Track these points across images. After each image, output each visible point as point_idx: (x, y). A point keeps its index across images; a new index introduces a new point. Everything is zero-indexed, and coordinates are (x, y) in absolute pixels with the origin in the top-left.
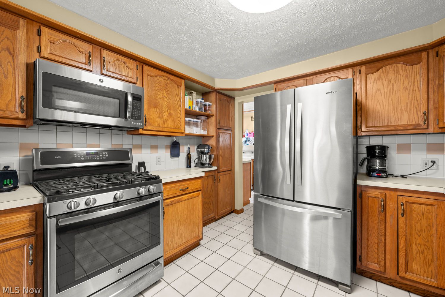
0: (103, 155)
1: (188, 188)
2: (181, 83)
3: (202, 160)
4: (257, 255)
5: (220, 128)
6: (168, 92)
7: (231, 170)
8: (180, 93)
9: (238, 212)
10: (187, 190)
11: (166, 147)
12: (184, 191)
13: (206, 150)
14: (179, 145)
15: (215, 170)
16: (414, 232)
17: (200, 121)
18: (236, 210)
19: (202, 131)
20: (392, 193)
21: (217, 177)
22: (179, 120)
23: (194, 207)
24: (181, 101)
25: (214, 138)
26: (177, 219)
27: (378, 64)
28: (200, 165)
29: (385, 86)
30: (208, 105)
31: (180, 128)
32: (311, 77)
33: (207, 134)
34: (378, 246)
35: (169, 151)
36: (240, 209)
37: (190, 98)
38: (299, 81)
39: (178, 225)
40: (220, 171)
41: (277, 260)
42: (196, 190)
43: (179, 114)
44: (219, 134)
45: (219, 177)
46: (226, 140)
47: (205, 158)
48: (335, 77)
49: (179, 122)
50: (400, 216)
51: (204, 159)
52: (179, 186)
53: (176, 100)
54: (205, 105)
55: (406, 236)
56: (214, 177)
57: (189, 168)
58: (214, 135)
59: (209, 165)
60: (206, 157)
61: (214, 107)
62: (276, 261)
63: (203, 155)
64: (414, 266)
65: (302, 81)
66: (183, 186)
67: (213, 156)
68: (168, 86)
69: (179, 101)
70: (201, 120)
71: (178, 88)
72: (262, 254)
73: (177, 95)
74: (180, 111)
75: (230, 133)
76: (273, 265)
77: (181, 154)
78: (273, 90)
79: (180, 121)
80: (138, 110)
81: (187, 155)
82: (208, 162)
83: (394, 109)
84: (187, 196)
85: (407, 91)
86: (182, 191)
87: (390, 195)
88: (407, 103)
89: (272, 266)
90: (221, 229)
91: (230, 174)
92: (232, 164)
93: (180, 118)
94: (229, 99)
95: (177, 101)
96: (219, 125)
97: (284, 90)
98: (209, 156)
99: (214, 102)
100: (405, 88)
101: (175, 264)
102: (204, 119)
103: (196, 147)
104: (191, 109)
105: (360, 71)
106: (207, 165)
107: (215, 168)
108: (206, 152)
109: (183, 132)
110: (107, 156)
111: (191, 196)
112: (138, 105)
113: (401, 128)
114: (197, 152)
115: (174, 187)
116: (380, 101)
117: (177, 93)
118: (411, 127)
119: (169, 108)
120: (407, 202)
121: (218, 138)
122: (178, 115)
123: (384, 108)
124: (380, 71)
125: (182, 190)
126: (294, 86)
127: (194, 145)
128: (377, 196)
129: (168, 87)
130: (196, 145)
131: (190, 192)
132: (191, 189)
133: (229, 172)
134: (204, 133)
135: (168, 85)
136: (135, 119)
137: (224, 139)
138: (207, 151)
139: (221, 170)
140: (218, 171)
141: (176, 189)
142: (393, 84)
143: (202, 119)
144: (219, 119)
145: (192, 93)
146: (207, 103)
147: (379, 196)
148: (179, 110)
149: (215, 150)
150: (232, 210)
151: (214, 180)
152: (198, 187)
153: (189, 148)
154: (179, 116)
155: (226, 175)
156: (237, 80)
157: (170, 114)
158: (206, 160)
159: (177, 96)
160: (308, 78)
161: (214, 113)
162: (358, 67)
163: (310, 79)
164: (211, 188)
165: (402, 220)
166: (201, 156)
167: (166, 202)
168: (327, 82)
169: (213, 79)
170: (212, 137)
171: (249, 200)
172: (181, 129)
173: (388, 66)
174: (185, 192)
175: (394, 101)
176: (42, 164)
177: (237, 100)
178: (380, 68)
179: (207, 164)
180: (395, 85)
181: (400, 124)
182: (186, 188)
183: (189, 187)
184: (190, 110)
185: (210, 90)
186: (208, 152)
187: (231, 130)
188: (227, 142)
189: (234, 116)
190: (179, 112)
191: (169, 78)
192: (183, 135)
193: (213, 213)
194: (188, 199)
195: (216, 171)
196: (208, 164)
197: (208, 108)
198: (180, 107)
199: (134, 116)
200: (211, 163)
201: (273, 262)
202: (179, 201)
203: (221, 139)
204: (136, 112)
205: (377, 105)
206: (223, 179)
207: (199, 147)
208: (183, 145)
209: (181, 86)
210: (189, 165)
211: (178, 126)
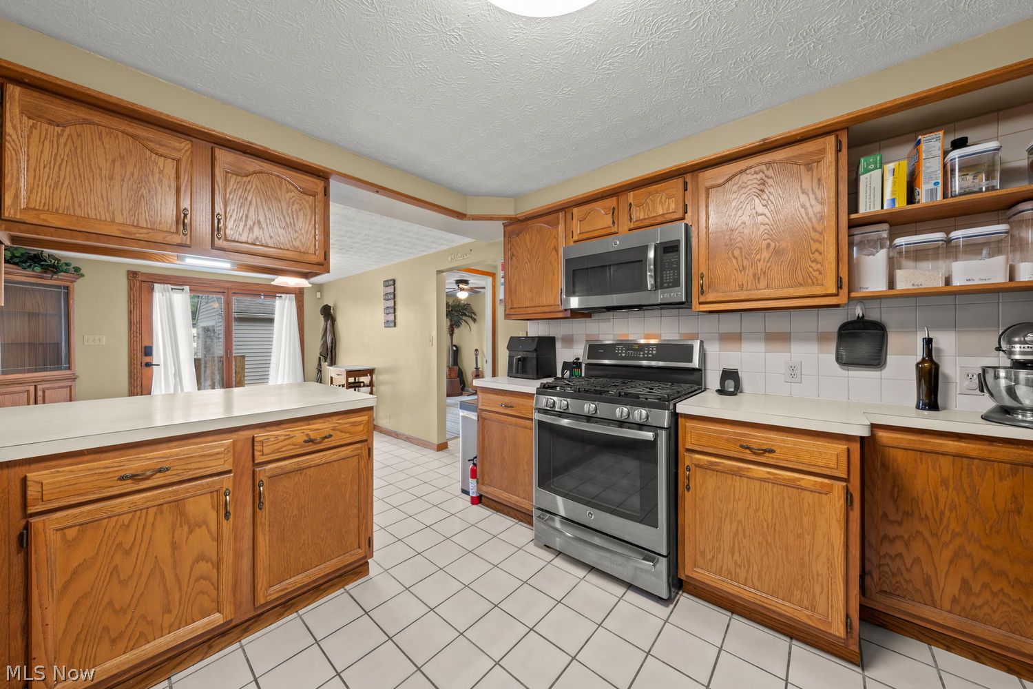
0: (649, 350)
1: (771, 450)
2: (822, 151)
6: (772, 198)
10: (767, 454)
11: (822, 338)
12: (755, 454)
22: (813, 261)
35: (832, 347)
42: (813, 471)
43: (817, 241)
49: (813, 264)
52: (740, 436)
53: (803, 206)
66: (754, 439)
68: (770, 182)
69: (812, 206)
71: (810, 169)
73: (804, 192)
79: (817, 264)
80: (674, 269)
84: (769, 473)
86: (748, 451)
93: (821, 253)
95: (806, 209)
101: (730, 619)
109: (831, 291)
110: (654, 352)
111: (786, 480)
112: (673, 260)
115: (724, 433)
117: (807, 188)
119: (774, 237)
122: (809, 246)
125: (747, 448)
129: (771, 187)
132: (787, 458)
135: (768, 180)
136: (669, 287)
141: (728, 440)
148: (816, 231)
153: (928, 341)
154: (813, 250)
159: (807, 194)
167: (695, 458)
174: (759, 457)
176: (588, 358)
182: (765, 447)
183: (778, 451)
190: (816, 236)
194: (772, 482)
199: (666, 283)
202: (737, 473)
204: (669, 273)
208: (901, 331)
209: (822, 158)
210: (927, 401)
211: (810, 277)
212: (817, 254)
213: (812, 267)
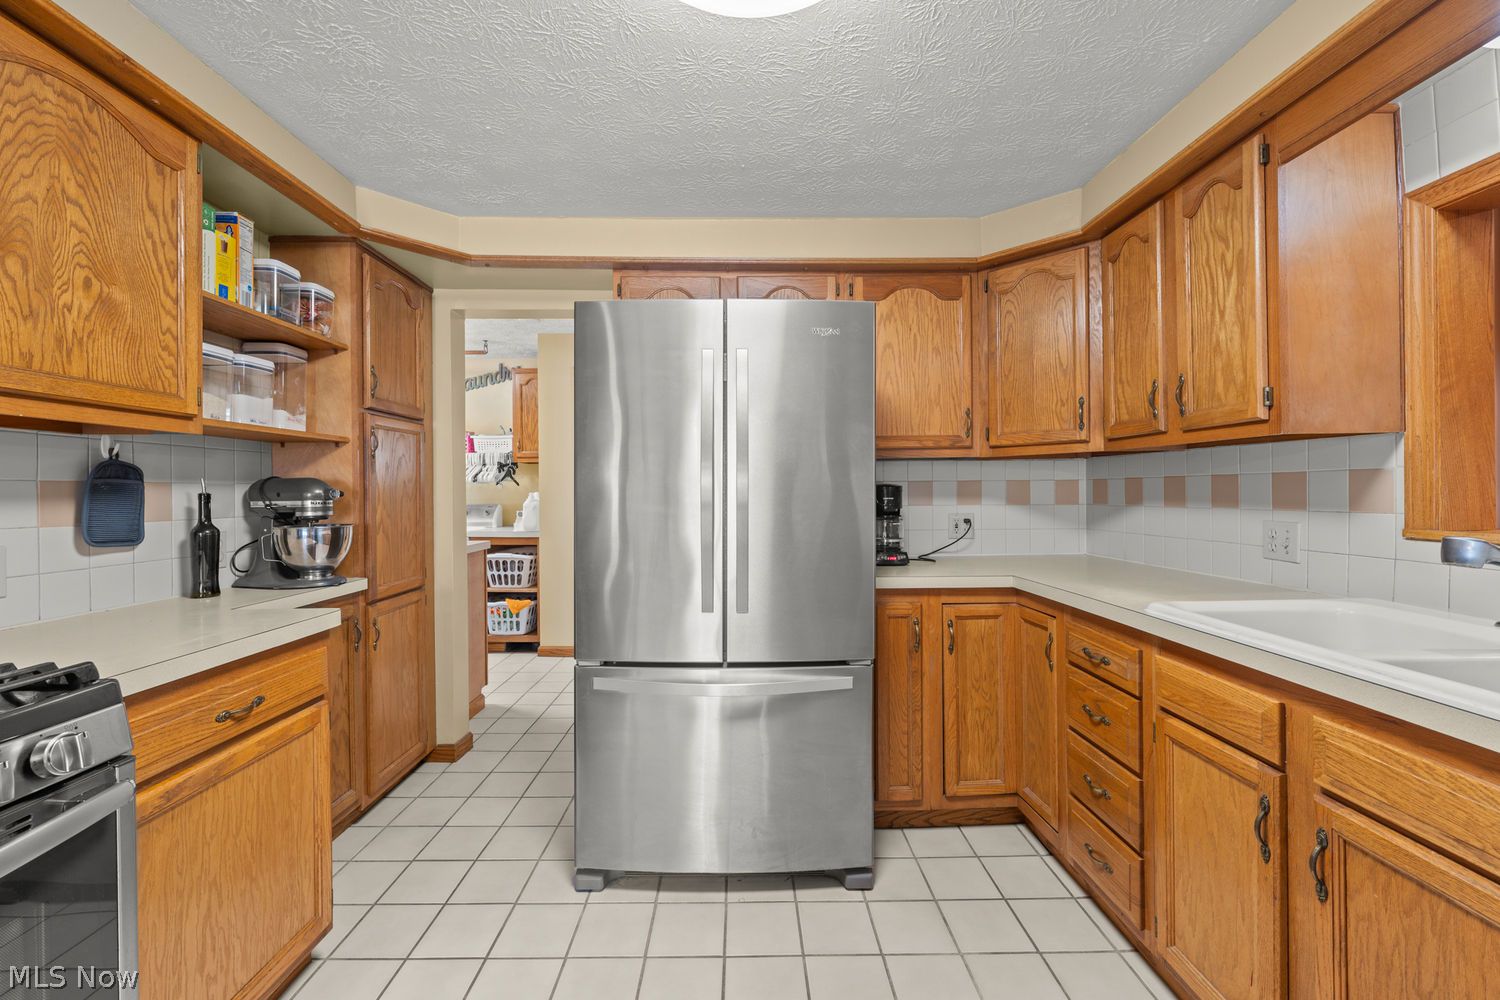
1: (261, 700)
2: (183, 155)
3: (289, 553)
4: (590, 891)
5: (373, 408)
6: (94, 176)
7: (420, 589)
8: (174, 206)
9: (449, 754)
10: (255, 710)
11: (49, 493)
12: (239, 720)
13: (310, 507)
14: (142, 480)
15: (355, 595)
16: (969, 684)
17: (270, 365)
18: (440, 746)
19: (282, 414)
20: (933, 600)
21: (366, 622)
22: (166, 348)
23: (293, 788)
24: (182, 245)
25: (349, 452)
26: (200, 878)
27: (888, 280)
28: (271, 577)
29: (900, 337)
30: (317, 299)
31: (174, 390)
32: (733, 276)
33: (304, 430)
34: (908, 740)
35: (64, 514)
36: (462, 740)
37: (225, 247)
38: (700, 280)
39: (209, 909)
40: (379, 597)
41: (663, 880)
42: (301, 703)
43: (168, 313)
44: (373, 434)
45: (375, 624)
46: (400, 463)
47: (305, 542)
48: (794, 288)
49: (164, 354)
50: (947, 652)
51: (301, 549)
52: (212, 698)
53: (150, 236)
54: (305, 297)
55: (957, 697)
56: (351, 625)
57: (208, 600)
58: (350, 437)
59: (329, 576)
60: (309, 536)
61: (344, 314)
62: (659, 884)
63: (293, 531)
64: (971, 761)
65: (705, 280)
66: (233, 693)
67: (350, 532)
68: (95, 143)
69: (163, 244)
70: (276, 364)
71: (161, 173)
72: (610, 879)
73: (151, 207)
74: (176, 301)
75: (417, 434)
76: (656, 903)
77: (149, 526)
78: (612, 289)
79: (170, 354)
81: (194, 534)
82: (321, 557)
83: (917, 394)
84: (259, 743)
85: (938, 357)
86: (229, 722)
87: (929, 605)
88: (939, 386)
89: (655, 907)
90: (403, 845)
91: (417, 602)
92: (423, 561)
93: (176, 339)
94: (412, 291)
95: (154, 243)
96: (373, 395)
97: (649, 298)
98: (329, 532)
99: (348, 290)
100: (936, 350)
102: (291, 359)
103: (240, 491)
104: (231, 297)
105: (851, 286)
106: (318, 573)
107: (357, 585)
108: (310, 514)
109: (192, 410)
111: (278, 739)
113: (930, 444)
114: (246, 517)
115: (183, 709)
116: (893, 375)
117: (156, 199)
118: (946, 443)
119: (100, 270)
120: (958, 618)
121: (368, 452)
122: (158, 318)
123: (898, 393)
124: (892, 297)
125: (229, 716)
126: (681, 290)
127: (229, 479)
128: (906, 612)
129: (94, 151)
130: (243, 479)
131: (272, 716)
132: (274, 701)
133: (414, 596)
134: (284, 422)
135: (91, 135)
137: (390, 455)
138: (315, 509)
139: (382, 590)
140: (368, 598)
141: (195, 720)
142: (915, 335)
143: (281, 358)
144: (373, 367)
145: (235, 220)
146: (314, 288)
147: (910, 612)
148: (168, 294)
149: (357, 504)
150: (424, 752)
151: (354, 636)
152: (310, 687)
153: (205, 499)
154: (165, 328)
155: (404, 609)
156: (460, 218)
157: (104, 303)
158: (312, 550)
159: (156, 216)
160: (724, 276)
161: (346, 336)
162: (847, 275)
163: (729, 279)
164: (341, 675)
165: (949, 659)
166: (285, 533)
168: (775, 298)
169: (349, 182)
170: (337, 444)
171: (483, 696)
172: (177, 396)
173: (906, 290)
174: (243, 722)
175: (916, 376)
177: (444, 302)
178: (892, 291)
179: (314, 569)
180: (918, 338)
181: (927, 433)
182: (253, 698)
183: (266, 694)
184: (222, 300)
185: (331, 232)
186: (320, 514)
187: (418, 420)
188: (407, 471)
189: (432, 363)
190: (169, 304)
191: (97, 102)
192: (193, 428)
193: (350, 787)
194: (259, 758)
195: (361, 598)
196: (325, 570)
197: (316, 310)
198: (174, 276)
200: (336, 566)
201: (652, 894)
202: (210, 782)
203: (381, 458)
205: (885, 385)
206: (391, 624)
207: (261, 488)
208: (166, 482)
209: (182, 168)
210: (209, 584)
211: (160, 377)
212: (168, 335)
213: (162, 359)
